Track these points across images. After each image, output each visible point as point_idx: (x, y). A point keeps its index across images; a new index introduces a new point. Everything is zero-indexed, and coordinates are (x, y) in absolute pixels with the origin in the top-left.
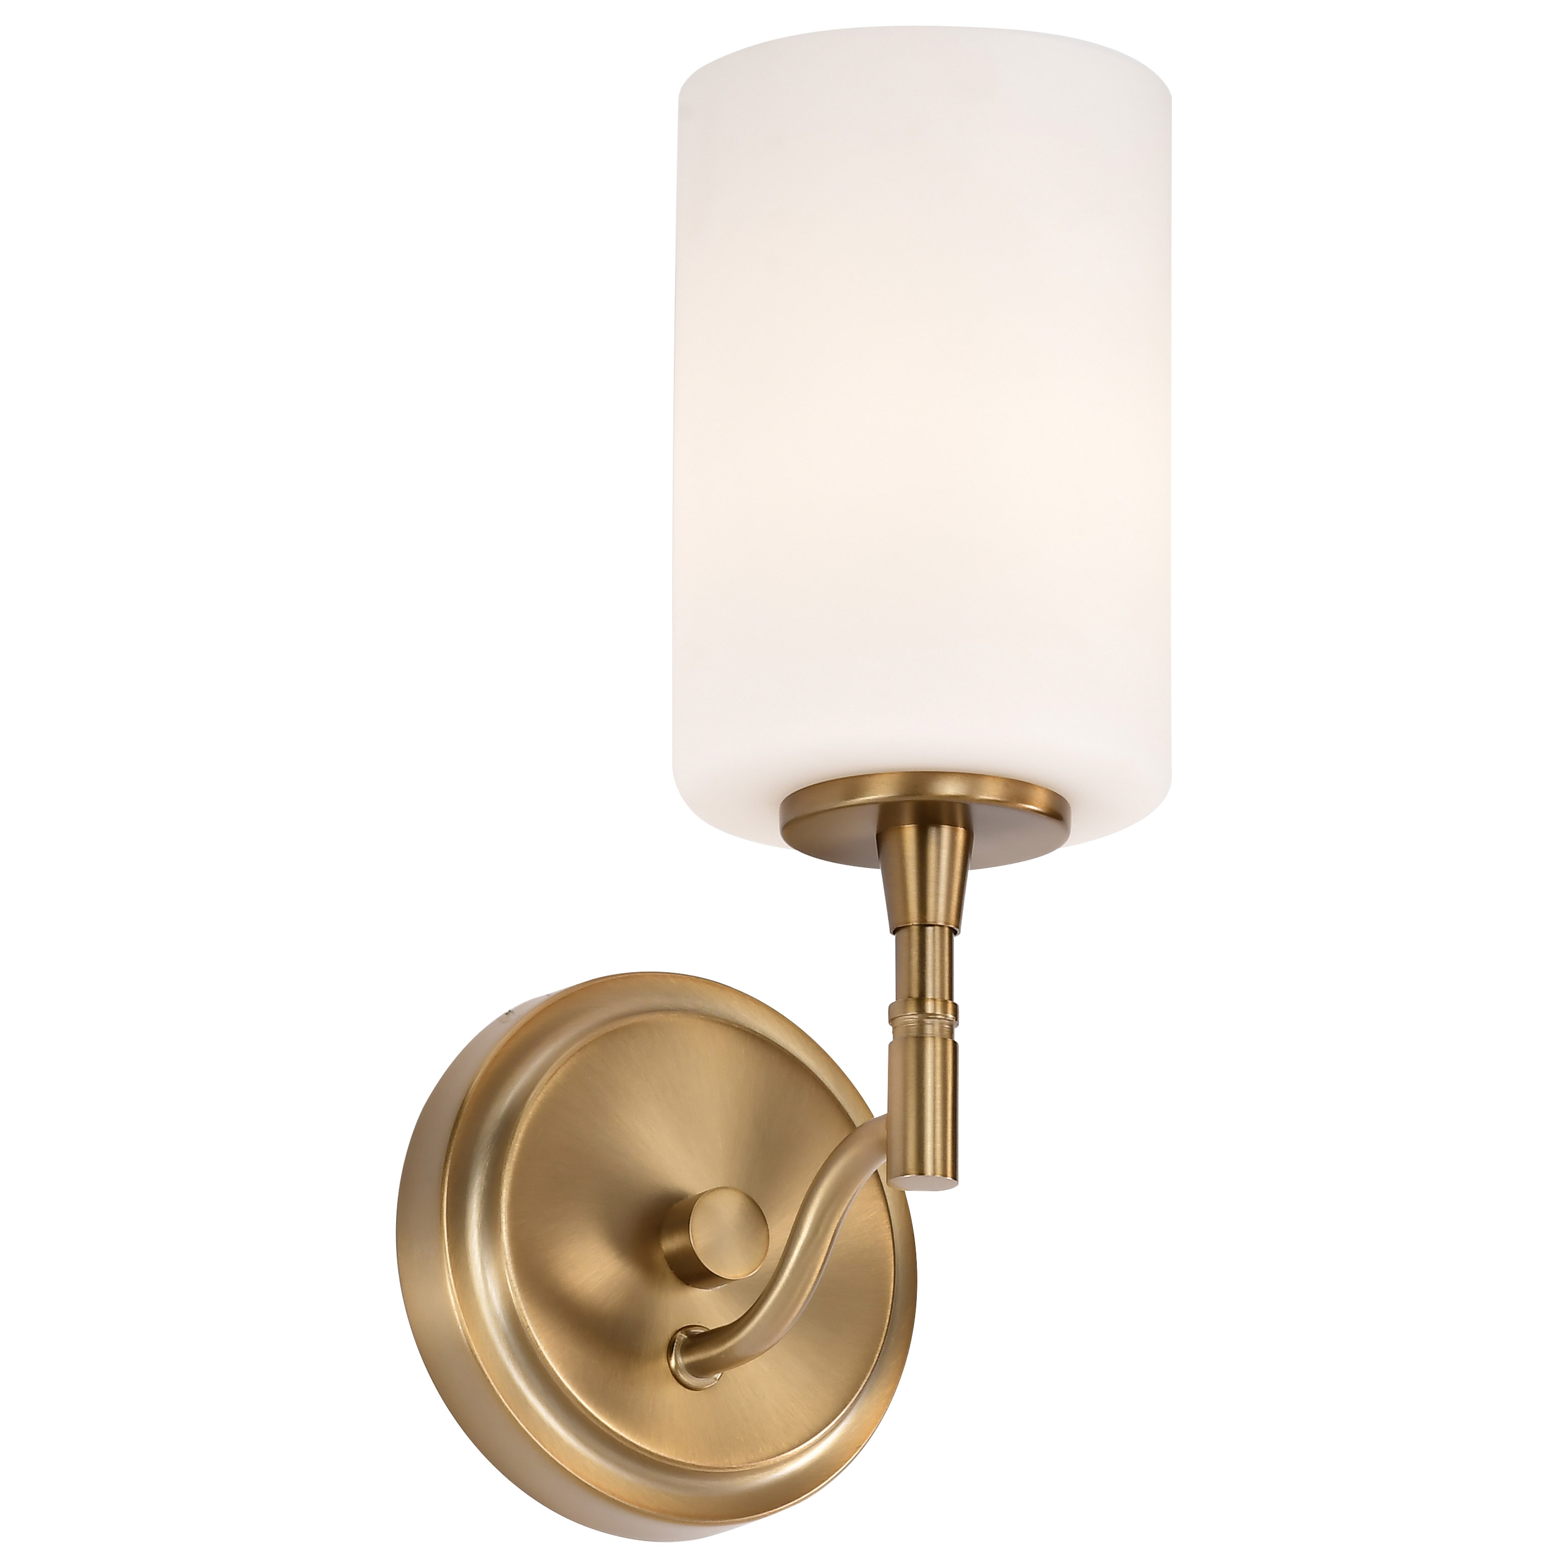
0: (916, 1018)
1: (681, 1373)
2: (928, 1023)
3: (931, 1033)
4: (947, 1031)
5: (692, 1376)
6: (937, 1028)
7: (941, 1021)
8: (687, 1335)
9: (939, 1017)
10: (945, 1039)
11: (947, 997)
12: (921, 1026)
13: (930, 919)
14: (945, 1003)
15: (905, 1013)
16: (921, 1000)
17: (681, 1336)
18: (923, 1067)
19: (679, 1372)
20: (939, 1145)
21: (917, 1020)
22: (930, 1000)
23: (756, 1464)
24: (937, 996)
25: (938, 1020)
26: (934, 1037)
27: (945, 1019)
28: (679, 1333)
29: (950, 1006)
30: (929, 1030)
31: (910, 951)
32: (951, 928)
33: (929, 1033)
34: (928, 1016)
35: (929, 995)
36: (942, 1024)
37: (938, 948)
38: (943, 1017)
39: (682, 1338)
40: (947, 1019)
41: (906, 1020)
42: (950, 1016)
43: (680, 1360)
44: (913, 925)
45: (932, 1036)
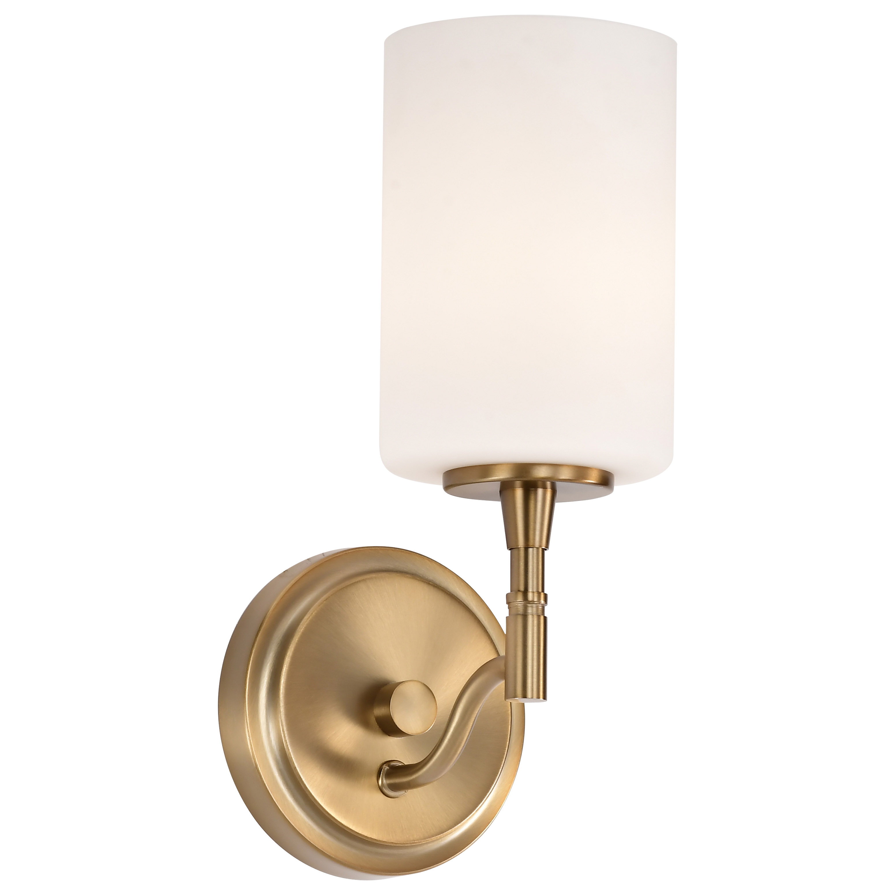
0: (522, 604)
1: (385, 789)
2: (530, 606)
3: (532, 612)
4: (541, 611)
5: (391, 791)
6: (535, 609)
7: (537, 605)
8: (389, 767)
9: (536, 603)
10: (539, 615)
11: (540, 590)
12: (525, 608)
13: (531, 543)
14: (539, 593)
15: (516, 600)
16: (525, 592)
17: (386, 767)
18: (527, 633)
19: (384, 788)
20: (535, 680)
21: (522, 605)
22: (530, 593)
23: (429, 839)
24: (535, 590)
25: (535, 604)
26: (533, 615)
27: (539, 604)
28: (384, 766)
29: (542, 594)
30: (530, 611)
31: (519, 563)
32: (543, 549)
33: (530, 612)
34: (530, 602)
35: (530, 590)
36: (537, 607)
37: (535, 561)
38: (538, 603)
39: (386, 769)
40: (541, 603)
41: (516, 604)
42: (542, 602)
43: (385, 781)
44: (521, 547)
45: (531, 614)
